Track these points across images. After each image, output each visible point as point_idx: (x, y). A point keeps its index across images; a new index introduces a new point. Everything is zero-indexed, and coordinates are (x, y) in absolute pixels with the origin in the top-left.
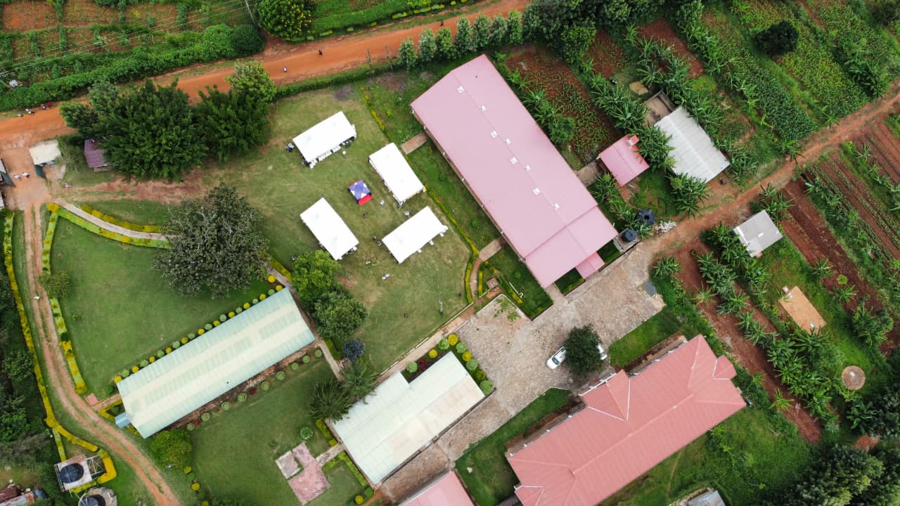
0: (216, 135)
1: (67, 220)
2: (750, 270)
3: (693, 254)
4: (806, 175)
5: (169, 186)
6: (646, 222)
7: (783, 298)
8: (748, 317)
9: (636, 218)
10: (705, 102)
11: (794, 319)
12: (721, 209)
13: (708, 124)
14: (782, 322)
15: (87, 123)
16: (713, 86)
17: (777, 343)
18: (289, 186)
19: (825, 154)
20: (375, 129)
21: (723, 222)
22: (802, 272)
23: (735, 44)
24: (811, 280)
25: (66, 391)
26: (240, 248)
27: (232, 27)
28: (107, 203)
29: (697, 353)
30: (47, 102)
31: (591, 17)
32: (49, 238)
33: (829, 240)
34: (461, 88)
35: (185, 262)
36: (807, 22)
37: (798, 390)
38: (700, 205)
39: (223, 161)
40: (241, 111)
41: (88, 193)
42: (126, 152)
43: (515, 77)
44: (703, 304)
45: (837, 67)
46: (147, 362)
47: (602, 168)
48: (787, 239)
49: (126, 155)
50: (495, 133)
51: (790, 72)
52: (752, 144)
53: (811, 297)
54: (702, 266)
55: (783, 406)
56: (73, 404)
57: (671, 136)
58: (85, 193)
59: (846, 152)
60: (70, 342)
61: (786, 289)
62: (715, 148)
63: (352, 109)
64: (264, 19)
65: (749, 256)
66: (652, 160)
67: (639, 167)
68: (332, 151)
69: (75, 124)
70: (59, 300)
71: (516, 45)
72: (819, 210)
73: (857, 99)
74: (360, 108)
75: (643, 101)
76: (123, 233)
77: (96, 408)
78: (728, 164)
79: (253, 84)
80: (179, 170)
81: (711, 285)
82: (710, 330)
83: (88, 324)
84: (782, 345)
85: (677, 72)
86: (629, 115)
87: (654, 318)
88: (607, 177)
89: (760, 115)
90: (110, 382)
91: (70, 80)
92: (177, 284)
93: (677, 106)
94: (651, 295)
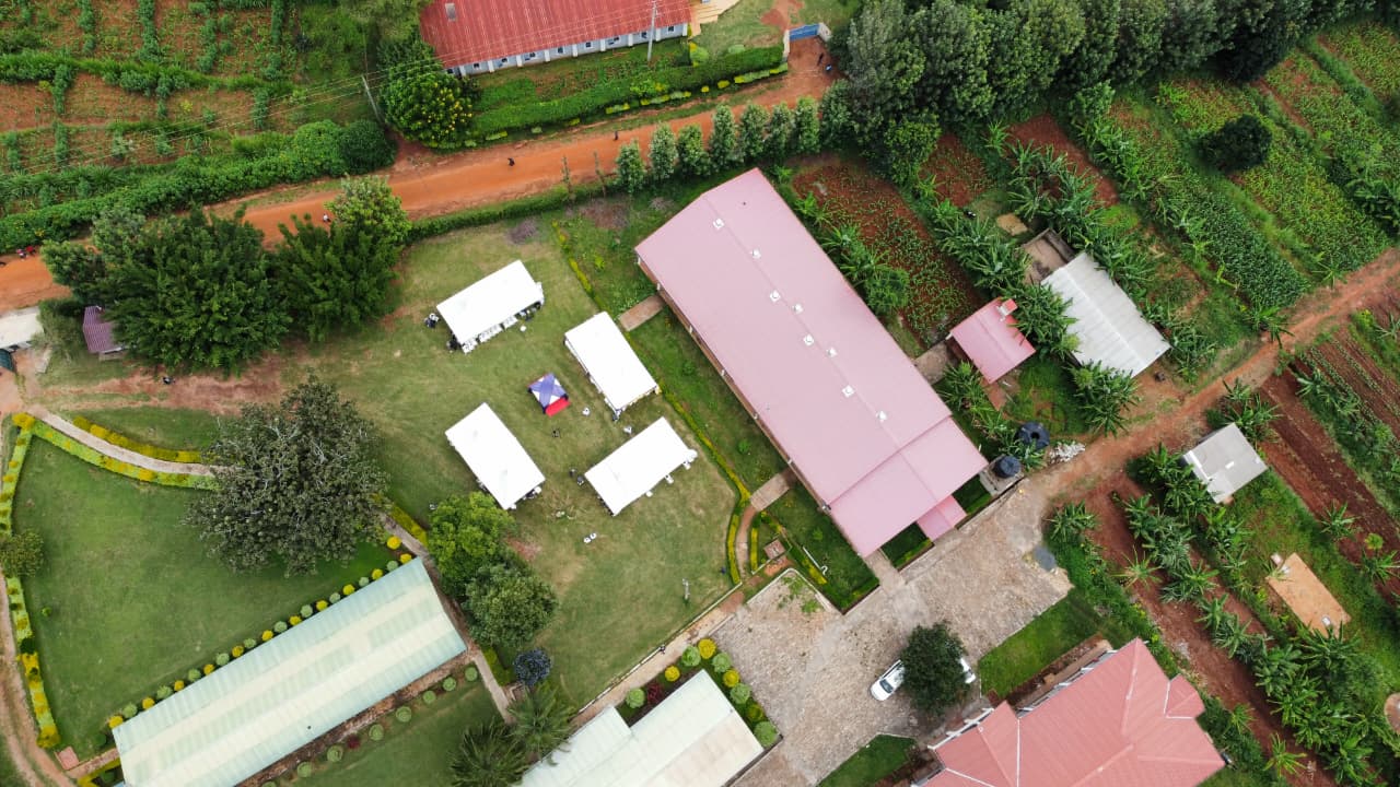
0: (307, 298)
1: (46, 441)
2: (1215, 525)
3: (1115, 498)
4: (1297, 365)
5: (225, 385)
6: (1034, 442)
7: (1274, 573)
8: (1218, 608)
9: (1016, 437)
10: (1122, 245)
11: (1295, 611)
12: (1158, 422)
13: (1130, 281)
14: (1274, 617)
15: (89, 277)
16: (1133, 221)
17: (1269, 653)
18: (426, 383)
19: (1325, 331)
20: (576, 290)
21: (1163, 445)
22: (1303, 529)
23: (1166, 154)
24: (1319, 542)
25: (24, 742)
26: (339, 487)
27: (343, 125)
28: (117, 413)
29: (1134, 672)
30: (28, 245)
31: (931, 109)
32: (14, 472)
33: (1344, 475)
34: (719, 221)
35: (242, 512)
36: (1281, 120)
37: (1313, 738)
38: (1124, 414)
39: (316, 341)
40: (349, 256)
41: (85, 395)
42: (151, 325)
43: (808, 205)
44: (1139, 585)
45: (1334, 190)
46: (170, 690)
47: (956, 354)
48: (1273, 474)
49: (151, 330)
50: (776, 294)
51: (1260, 199)
52: (1204, 315)
53: (1320, 571)
54: (1134, 518)
55: (1287, 766)
56: (35, 768)
57: (1071, 301)
58: (81, 396)
59: (1360, 328)
60: (36, 654)
61: (1277, 558)
62: (1143, 320)
63: (537, 257)
64: (393, 111)
65: (1212, 501)
66: (1040, 341)
67: (1020, 352)
68: (502, 325)
69: (66, 278)
70: (23, 580)
71: (808, 155)
72: (1323, 424)
73: (1372, 241)
74: (550, 255)
75: (1019, 244)
76: (141, 464)
77: (74, 774)
78: (1166, 346)
79: (370, 212)
80: (240, 355)
81: (1149, 552)
82: (1151, 631)
83: (70, 622)
84: (1279, 656)
85: (1076, 197)
86: (999, 266)
87: (1055, 609)
88: (966, 368)
89: (1214, 267)
90: (101, 728)
91: (67, 209)
92: (227, 552)
93: (1076, 252)
94: (1048, 570)
